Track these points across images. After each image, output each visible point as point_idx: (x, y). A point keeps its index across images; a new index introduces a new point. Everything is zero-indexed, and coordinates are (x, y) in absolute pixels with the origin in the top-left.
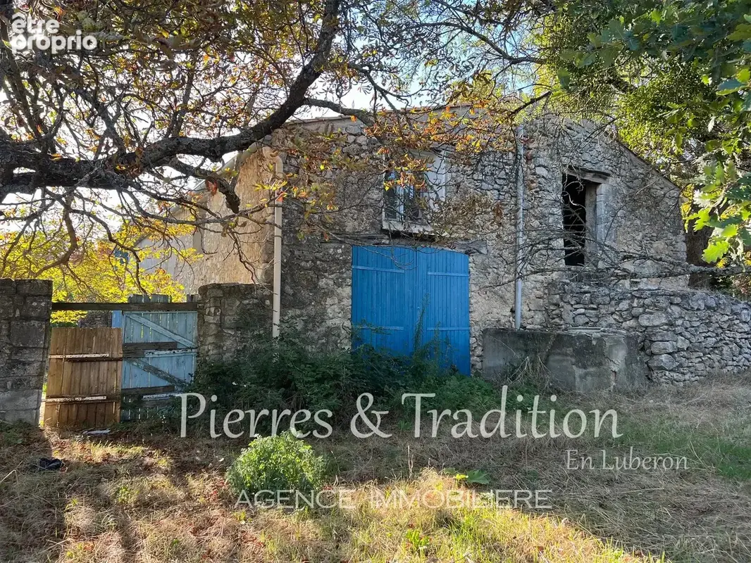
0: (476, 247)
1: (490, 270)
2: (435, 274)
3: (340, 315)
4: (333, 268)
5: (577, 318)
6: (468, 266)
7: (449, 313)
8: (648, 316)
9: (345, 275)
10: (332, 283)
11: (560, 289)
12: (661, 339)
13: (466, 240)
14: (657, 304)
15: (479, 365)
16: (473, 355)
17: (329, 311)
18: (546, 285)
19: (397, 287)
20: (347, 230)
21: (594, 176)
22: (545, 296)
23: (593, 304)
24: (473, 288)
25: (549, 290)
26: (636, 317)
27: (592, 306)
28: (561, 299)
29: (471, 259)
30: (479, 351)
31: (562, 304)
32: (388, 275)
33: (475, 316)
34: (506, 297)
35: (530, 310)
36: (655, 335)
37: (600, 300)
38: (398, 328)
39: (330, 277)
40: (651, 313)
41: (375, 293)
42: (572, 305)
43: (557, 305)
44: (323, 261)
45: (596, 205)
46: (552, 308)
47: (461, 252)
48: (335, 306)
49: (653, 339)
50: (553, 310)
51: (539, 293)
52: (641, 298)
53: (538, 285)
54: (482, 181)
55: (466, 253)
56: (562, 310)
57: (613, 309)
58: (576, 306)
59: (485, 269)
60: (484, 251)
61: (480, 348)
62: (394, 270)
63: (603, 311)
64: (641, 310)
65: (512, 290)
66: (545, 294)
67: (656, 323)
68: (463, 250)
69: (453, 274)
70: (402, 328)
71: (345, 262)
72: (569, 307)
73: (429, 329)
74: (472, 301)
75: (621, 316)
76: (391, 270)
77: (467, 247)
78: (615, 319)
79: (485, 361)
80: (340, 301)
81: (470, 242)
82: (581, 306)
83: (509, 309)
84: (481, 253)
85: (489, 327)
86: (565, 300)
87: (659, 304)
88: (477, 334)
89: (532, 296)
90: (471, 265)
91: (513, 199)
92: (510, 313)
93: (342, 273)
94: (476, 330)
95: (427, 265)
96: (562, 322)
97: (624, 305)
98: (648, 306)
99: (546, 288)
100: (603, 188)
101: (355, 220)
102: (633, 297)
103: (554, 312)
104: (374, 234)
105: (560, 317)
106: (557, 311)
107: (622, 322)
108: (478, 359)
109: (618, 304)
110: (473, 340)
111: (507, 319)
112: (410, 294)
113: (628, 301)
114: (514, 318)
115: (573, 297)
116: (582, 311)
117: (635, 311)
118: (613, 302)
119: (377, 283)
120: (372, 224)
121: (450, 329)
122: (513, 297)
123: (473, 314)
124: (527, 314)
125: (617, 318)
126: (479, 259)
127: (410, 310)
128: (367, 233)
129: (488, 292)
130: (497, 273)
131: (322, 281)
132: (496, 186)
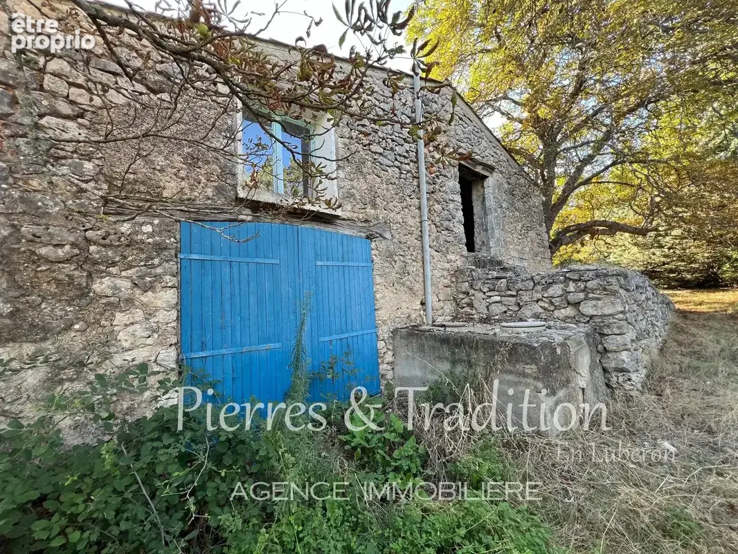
0: (378, 231)
1: (396, 258)
2: (328, 263)
3: (149, 341)
4: (130, 258)
5: (493, 307)
6: (370, 253)
7: (348, 316)
8: (594, 302)
9: (159, 270)
10: (129, 284)
11: (469, 276)
12: (618, 332)
13: (366, 221)
14: (607, 287)
15: (389, 375)
16: (383, 362)
17: (121, 336)
18: (452, 272)
19: (268, 285)
20: (165, 194)
21: (483, 169)
22: (452, 285)
23: (510, 290)
24: (378, 280)
25: (457, 278)
26: (576, 305)
27: (510, 292)
28: (471, 286)
29: (373, 245)
30: (389, 357)
31: (472, 292)
32: (252, 267)
33: (382, 314)
34: (415, 288)
35: (439, 300)
36: (608, 327)
37: (519, 285)
38: (272, 345)
39: (124, 274)
40: (598, 299)
41: (228, 296)
42: (484, 293)
43: (467, 293)
44: (104, 246)
45: (484, 198)
46: (461, 296)
47: (360, 237)
48: (137, 326)
49: (605, 331)
50: (463, 299)
51: (447, 282)
52: (580, 280)
53: (445, 273)
54: (381, 154)
55: (367, 238)
56: (473, 298)
57: (539, 296)
58: (489, 294)
59: (391, 256)
60: (388, 235)
61: (390, 353)
62: (261, 261)
63: (526, 298)
64: (582, 295)
65: (421, 279)
66: (453, 282)
67: (607, 311)
68: (363, 234)
69: (352, 264)
70: (278, 345)
71: (160, 248)
72: (481, 295)
73: (322, 339)
74: (378, 296)
75: (551, 303)
76: (257, 260)
77: (369, 230)
78: (541, 307)
79: (397, 368)
80: (149, 315)
81: (372, 224)
82: (497, 293)
83: (418, 302)
84: (385, 238)
85: (399, 326)
86: (477, 288)
87: (610, 287)
88: (386, 336)
89: (441, 286)
90: (374, 252)
91: (416, 180)
92: (420, 306)
93: (153, 266)
94: (384, 332)
95: (316, 252)
96: (474, 312)
97: (556, 290)
98: (593, 290)
99: (452, 275)
100: (491, 182)
101: (183, 179)
102: (567, 280)
103: (463, 301)
104: (224, 205)
105: (471, 305)
106: (467, 300)
107: (553, 311)
108: (389, 367)
109: (545, 289)
110: (381, 345)
111: (417, 313)
112: (291, 292)
113: (561, 286)
114: (424, 310)
115: (484, 283)
116: (498, 298)
117: (571, 297)
118: (539, 288)
119: (232, 281)
120: (219, 190)
121: (352, 334)
122: (422, 287)
123: (379, 312)
124: (437, 305)
125: (546, 305)
126: (383, 245)
127: (292, 317)
128: (209, 202)
129: (395, 284)
130: (404, 262)
131: (101, 283)
132: (397, 163)
